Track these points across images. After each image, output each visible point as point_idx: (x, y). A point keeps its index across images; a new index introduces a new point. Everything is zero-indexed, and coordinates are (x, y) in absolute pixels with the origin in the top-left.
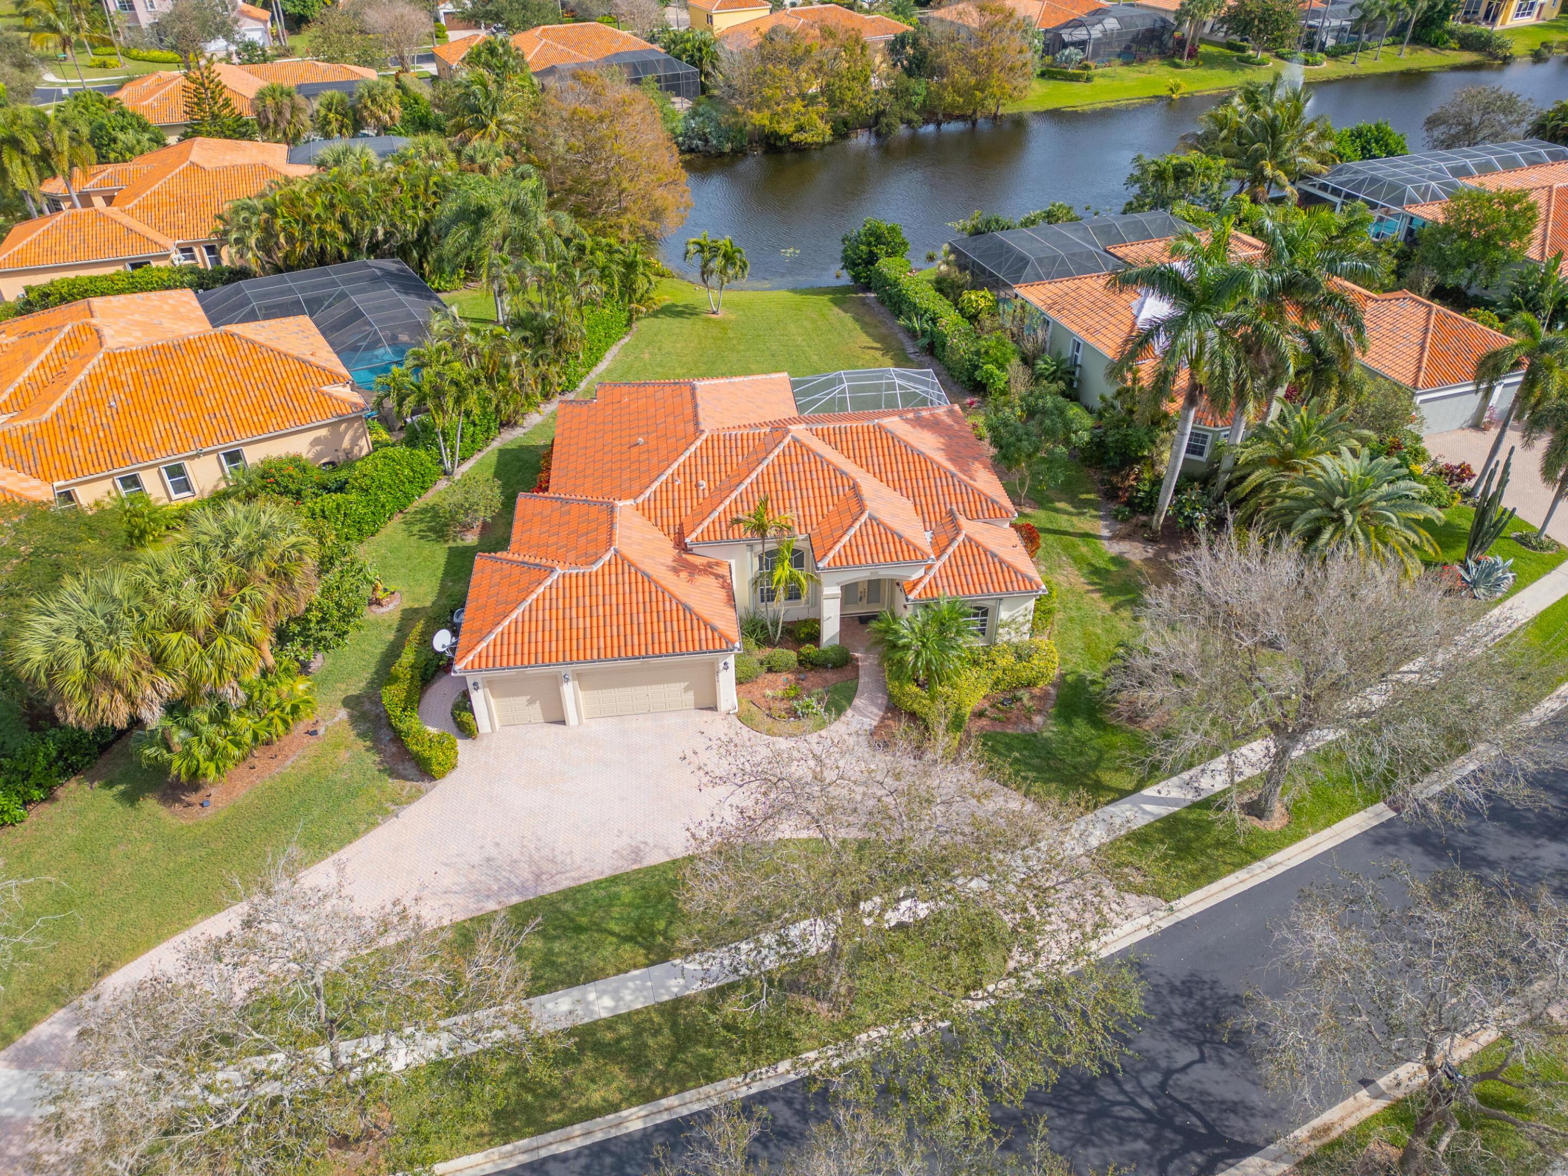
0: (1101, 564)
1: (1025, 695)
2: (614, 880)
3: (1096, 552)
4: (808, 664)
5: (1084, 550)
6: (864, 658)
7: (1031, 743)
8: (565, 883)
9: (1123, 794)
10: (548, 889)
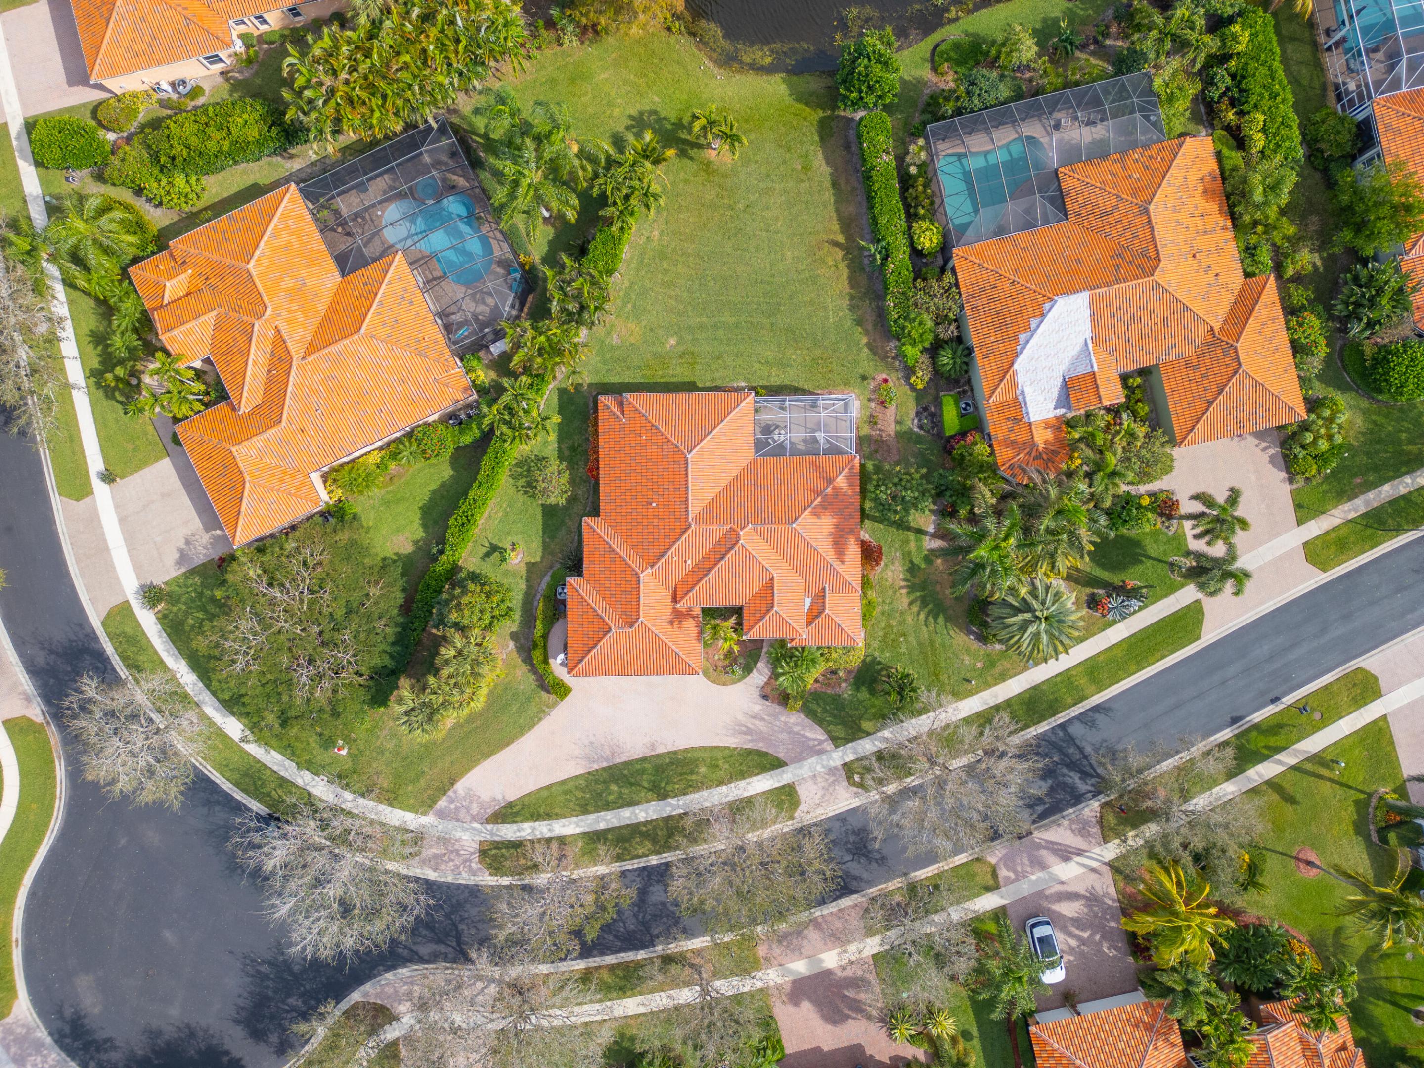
1: (842, 671)
2: (644, 760)
3: (919, 548)
7: (835, 699)
8: (624, 758)
10: (618, 761)
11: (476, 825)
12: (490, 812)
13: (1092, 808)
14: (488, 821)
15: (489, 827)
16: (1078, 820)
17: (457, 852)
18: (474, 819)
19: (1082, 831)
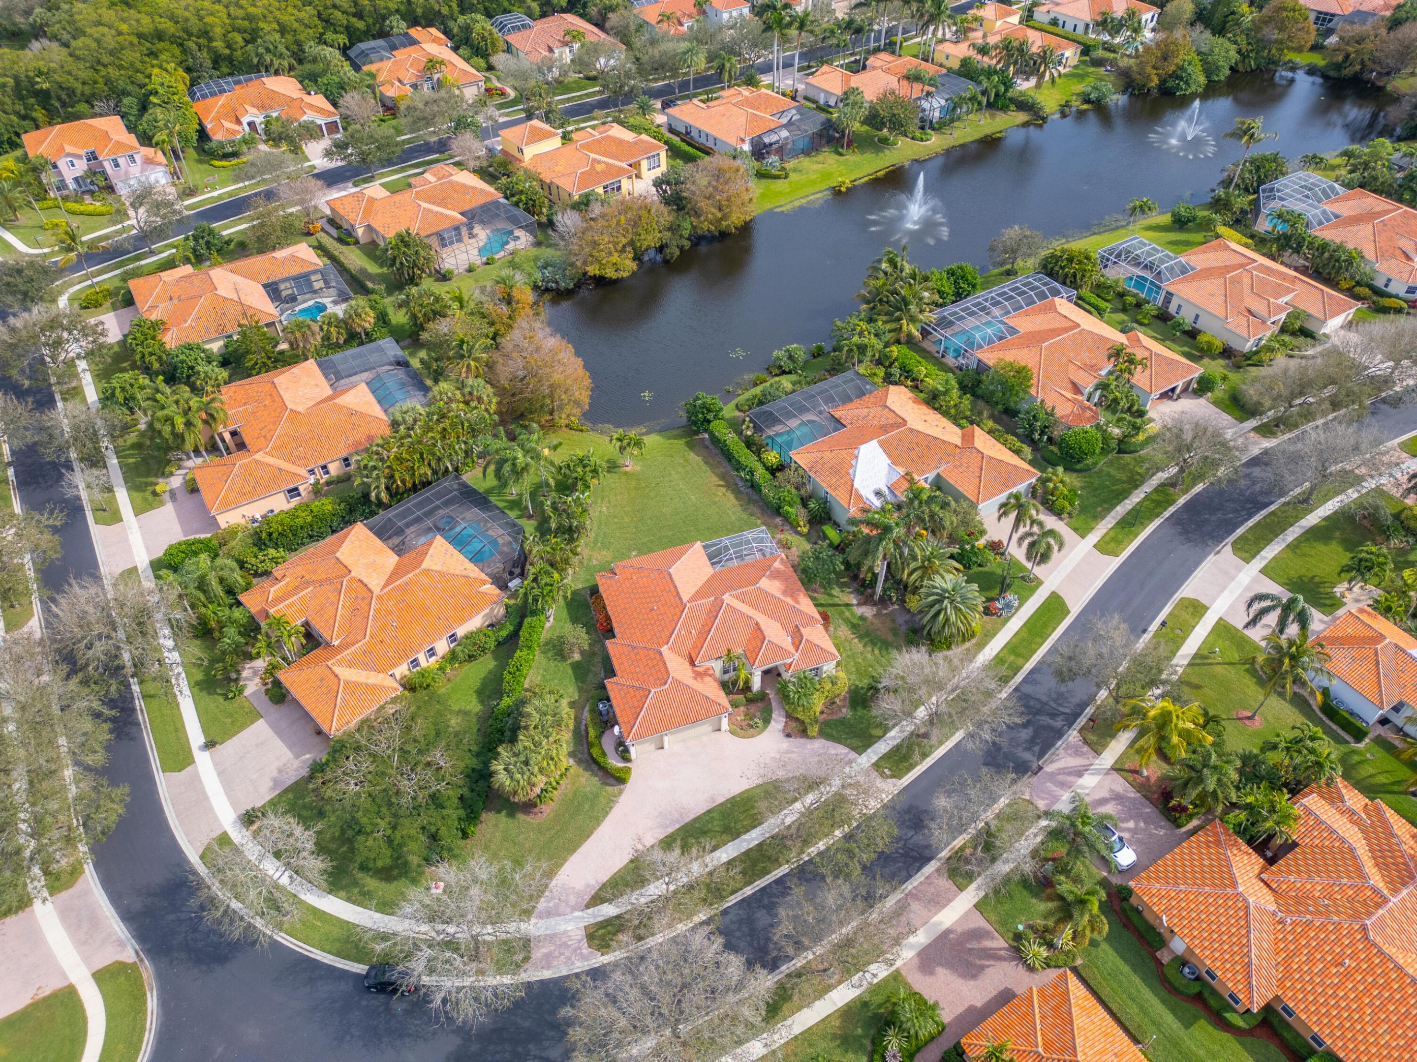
0: (855, 621)
1: (837, 700)
2: (709, 811)
3: (853, 614)
4: (750, 701)
5: (847, 614)
6: (772, 694)
7: (843, 722)
8: (692, 816)
9: (880, 738)
10: (687, 820)
11: (578, 914)
12: (587, 898)
13: (1073, 736)
14: (588, 907)
15: (590, 911)
16: (1068, 747)
17: (565, 945)
18: (574, 909)
19: (1077, 753)
